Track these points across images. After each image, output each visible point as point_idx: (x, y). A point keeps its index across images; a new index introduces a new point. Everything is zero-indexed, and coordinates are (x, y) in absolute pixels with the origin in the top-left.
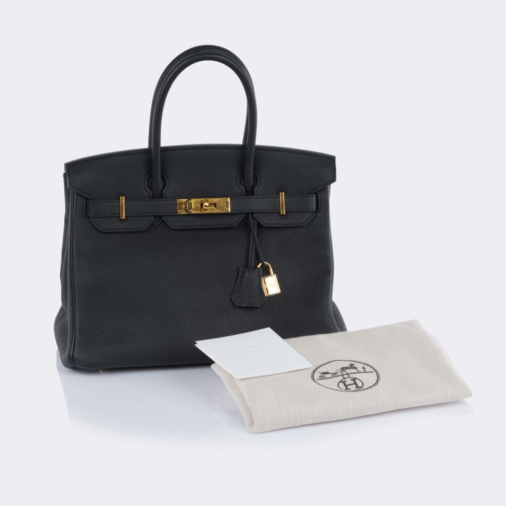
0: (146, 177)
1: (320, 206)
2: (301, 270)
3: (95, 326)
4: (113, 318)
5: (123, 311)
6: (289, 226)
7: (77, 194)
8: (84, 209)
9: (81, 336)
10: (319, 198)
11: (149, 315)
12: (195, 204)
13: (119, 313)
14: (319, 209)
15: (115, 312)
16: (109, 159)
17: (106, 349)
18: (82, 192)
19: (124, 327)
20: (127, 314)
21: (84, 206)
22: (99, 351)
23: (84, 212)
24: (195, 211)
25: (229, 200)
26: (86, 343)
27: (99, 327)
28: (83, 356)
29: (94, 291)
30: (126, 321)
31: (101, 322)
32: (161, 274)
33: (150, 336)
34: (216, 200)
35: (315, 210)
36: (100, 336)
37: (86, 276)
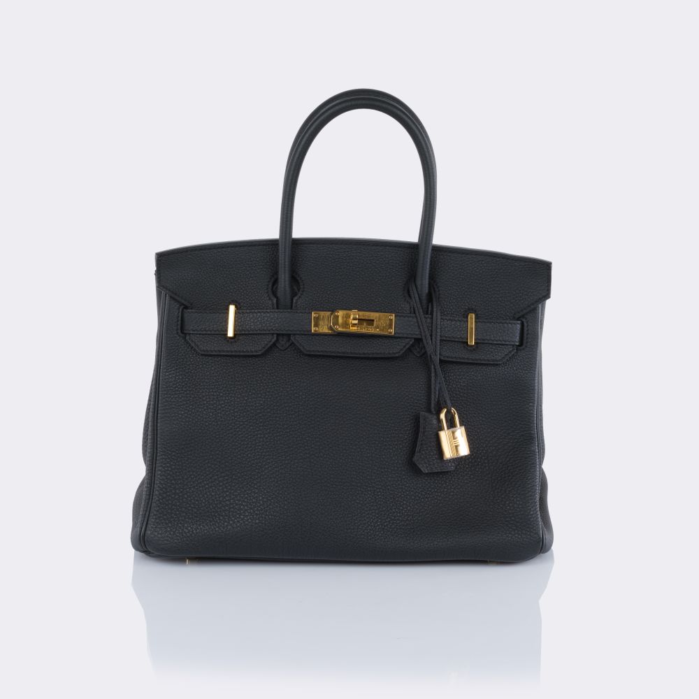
0: (271, 279)
1: (525, 341)
2: (489, 430)
3: (181, 494)
4: (207, 484)
5: (223, 475)
6: (479, 362)
7: (171, 297)
8: (180, 322)
9: (159, 506)
10: (526, 329)
11: (258, 484)
12: (343, 317)
13: (216, 477)
14: (525, 344)
15: (211, 476)
16: (219, 250)
17: (192, 528)
18: (176, 294)
19: (221, 499)
20: (227, 479)
21: (180, 318)
22: (182, 530)
23: (179, 327)
24: (343, 328)
25: (393, 317)
26: (165, 517)
27: (186, 496)
28: (159, 536)
29: (184, 443)
30: (225, 490)
31: (190, 488)
32: (280, 425)
33: (256, 514)
34: (373, 315)
35: (518, 344)
36: (186, 508)
37: (174, 420)
